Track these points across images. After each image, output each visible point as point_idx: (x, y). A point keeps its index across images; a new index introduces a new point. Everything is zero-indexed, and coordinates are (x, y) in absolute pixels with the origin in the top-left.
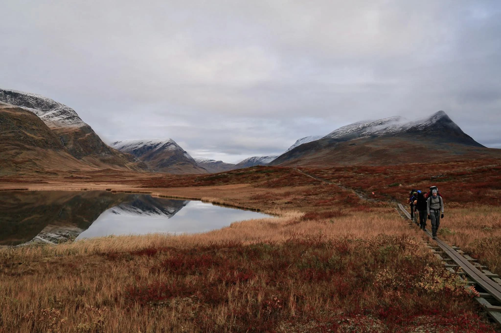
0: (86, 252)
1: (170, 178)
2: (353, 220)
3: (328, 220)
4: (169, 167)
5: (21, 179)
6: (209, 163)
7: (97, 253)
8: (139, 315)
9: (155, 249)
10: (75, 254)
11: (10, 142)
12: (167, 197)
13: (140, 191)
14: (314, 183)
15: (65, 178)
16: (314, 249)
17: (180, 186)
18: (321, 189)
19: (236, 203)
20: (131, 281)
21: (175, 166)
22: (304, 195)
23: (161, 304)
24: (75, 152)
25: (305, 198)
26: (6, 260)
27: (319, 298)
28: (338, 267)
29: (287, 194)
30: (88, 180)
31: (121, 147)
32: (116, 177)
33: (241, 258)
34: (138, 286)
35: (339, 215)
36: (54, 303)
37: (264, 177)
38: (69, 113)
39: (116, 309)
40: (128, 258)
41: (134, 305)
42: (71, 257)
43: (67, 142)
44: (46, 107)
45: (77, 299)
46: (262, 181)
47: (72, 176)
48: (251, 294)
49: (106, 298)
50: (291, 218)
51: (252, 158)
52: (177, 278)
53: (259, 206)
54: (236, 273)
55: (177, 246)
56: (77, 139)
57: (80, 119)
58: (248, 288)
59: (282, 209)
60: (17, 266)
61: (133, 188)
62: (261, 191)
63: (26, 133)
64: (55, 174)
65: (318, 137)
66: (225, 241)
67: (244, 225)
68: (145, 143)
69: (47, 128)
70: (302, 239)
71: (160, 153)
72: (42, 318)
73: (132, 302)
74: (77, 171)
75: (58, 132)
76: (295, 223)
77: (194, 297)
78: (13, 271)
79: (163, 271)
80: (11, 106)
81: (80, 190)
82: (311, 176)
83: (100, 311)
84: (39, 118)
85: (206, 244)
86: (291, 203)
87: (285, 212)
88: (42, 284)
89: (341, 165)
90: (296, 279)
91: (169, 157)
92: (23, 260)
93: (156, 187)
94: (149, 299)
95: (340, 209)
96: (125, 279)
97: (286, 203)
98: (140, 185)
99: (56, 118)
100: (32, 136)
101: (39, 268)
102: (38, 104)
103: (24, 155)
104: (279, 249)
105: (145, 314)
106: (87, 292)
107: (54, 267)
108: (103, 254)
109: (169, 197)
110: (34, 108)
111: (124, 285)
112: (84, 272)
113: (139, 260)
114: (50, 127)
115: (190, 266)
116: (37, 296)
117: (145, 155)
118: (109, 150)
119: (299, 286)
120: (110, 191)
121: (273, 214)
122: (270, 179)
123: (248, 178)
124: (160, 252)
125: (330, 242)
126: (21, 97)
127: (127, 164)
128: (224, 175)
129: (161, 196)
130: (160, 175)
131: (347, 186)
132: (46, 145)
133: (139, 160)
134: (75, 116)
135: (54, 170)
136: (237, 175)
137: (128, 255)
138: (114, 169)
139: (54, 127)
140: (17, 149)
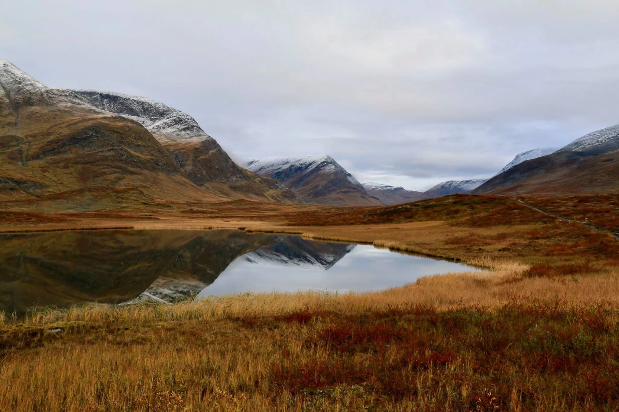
0: (213, 315)
1: (328, 213)
2: (612, 280)
3: (568, 278)
4: (326, 197)
5: (123, 214)
6: (385, 190)
7: (229, 318)
8: (288, 407)
9: (309, 314)
10: (198, 319)
11: (109, 164)
12: (324, 239)
13: (286, 231)
14: (544, 220)
15: (182, 212)
16: (548, 321)
17: (342, 224)
18: (556, 230)
19: (424, 249)
20: (277, 357)
21: (334, 195)
22: (529, 239)
23: (320, 393)
24: (196, 176)
25: (530, 242)
26: (109, 323)
27: (559, 398)
28: (590, 353)
29: (502, 237)
30: (213, 215)
31: (258, 168)
32: (252, 210)
33: (435, 331)
34: (286, 366)
35: (586, 270)
36: (173, 384)
37: (465, 211)
38: (186, 122)
39: (257, 398)
40: (271, 325)
41: (282, 392)
42: (194, 322)
43: (184, 163)
44: (155, 115)
45: (203, 381)
46: (463, 216)
47: (191, 210)
48: (451, 384)
49: (243, 381)
50: (509, 272)
51: (448, 182)
52: (341, 356)
53: (460, 253)
54: (428, 353)
55: (340, 311)
56: (197, 157)
57: (201, 129)
58: (447, 375)
59: (494, 259)
60: (123, 332)
61: (276, 227)
62: (461, 232)
63: (129, 150)
64: (169, 206)
65: (551, 149)
66: (410, 304)
67: (437, 281)
68: (291, 163)
69: (156, 142)
70: (526, 304)
71: (313, 177)
72: (159, 404)
73: (279, 388)
74: (198, 203)
75: (172, 149)
76: (515, 280)
77: (367, 385)
78: (118, 339)
79: (322, 346)
80: (109, 114)
81: (203, 230)
82: (539, 209)
83: (235, 400)
84: (147, 130)
85: (382, 307)
86: (508, 250)
87: (499, 263)
88: (156, 358)
89: (588, 192)
90: (520, 366)
91: (326, 182)
92: (130, 324)
93: (308, 225)
94: (303, 385)
95: (589, 261)
96: (268, 355)
97: (500, 250)
98: (285, 222)
99: (169, 129)
100: (138, 154)
101: (152, 335)
102: (145, 111)
103: (127, 181)
104: (491, 319)
105: (297, 406)
106: (216, 371)
107: (171, 335)
108: (237, 319)
109: (327, 239)
110: (139, 116)
111: (267, 364)
112: (212, 343)
113: (287, 328)
114: (160, 142)
115: (360, 339)
116: (152, 374)
117: (291, 180)
118: (242, 174)
119: (526, 377)
120: (244, 231)
121: (481, 266)
122: (475, 213)
123: (442, 212)
124: (317, 319)
125: (573, 312)
126: (122, 101)
127: (267, 192)
128: (406, 208)
129: (316, 238)
130: (314, 208)
131: (599, 226)
132: (156, 167)
133: (283, 186)
134: (194, 126)
135: (167, 202)
136: (426, 207)
137: (271, 322)
138: (249, 199)
139: (167, 142)
140: (119, 173)
